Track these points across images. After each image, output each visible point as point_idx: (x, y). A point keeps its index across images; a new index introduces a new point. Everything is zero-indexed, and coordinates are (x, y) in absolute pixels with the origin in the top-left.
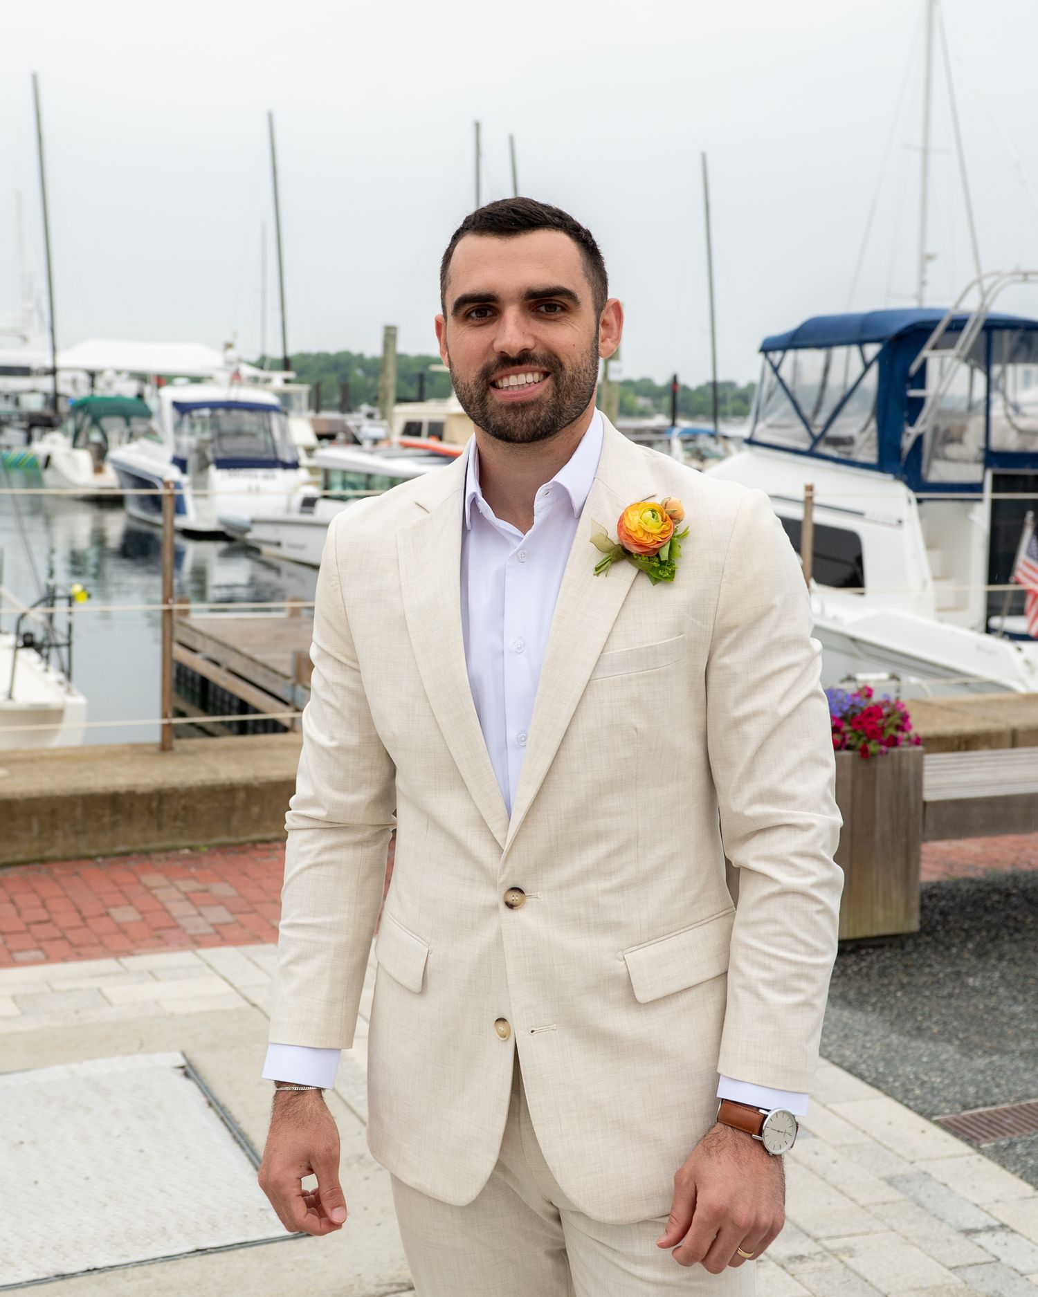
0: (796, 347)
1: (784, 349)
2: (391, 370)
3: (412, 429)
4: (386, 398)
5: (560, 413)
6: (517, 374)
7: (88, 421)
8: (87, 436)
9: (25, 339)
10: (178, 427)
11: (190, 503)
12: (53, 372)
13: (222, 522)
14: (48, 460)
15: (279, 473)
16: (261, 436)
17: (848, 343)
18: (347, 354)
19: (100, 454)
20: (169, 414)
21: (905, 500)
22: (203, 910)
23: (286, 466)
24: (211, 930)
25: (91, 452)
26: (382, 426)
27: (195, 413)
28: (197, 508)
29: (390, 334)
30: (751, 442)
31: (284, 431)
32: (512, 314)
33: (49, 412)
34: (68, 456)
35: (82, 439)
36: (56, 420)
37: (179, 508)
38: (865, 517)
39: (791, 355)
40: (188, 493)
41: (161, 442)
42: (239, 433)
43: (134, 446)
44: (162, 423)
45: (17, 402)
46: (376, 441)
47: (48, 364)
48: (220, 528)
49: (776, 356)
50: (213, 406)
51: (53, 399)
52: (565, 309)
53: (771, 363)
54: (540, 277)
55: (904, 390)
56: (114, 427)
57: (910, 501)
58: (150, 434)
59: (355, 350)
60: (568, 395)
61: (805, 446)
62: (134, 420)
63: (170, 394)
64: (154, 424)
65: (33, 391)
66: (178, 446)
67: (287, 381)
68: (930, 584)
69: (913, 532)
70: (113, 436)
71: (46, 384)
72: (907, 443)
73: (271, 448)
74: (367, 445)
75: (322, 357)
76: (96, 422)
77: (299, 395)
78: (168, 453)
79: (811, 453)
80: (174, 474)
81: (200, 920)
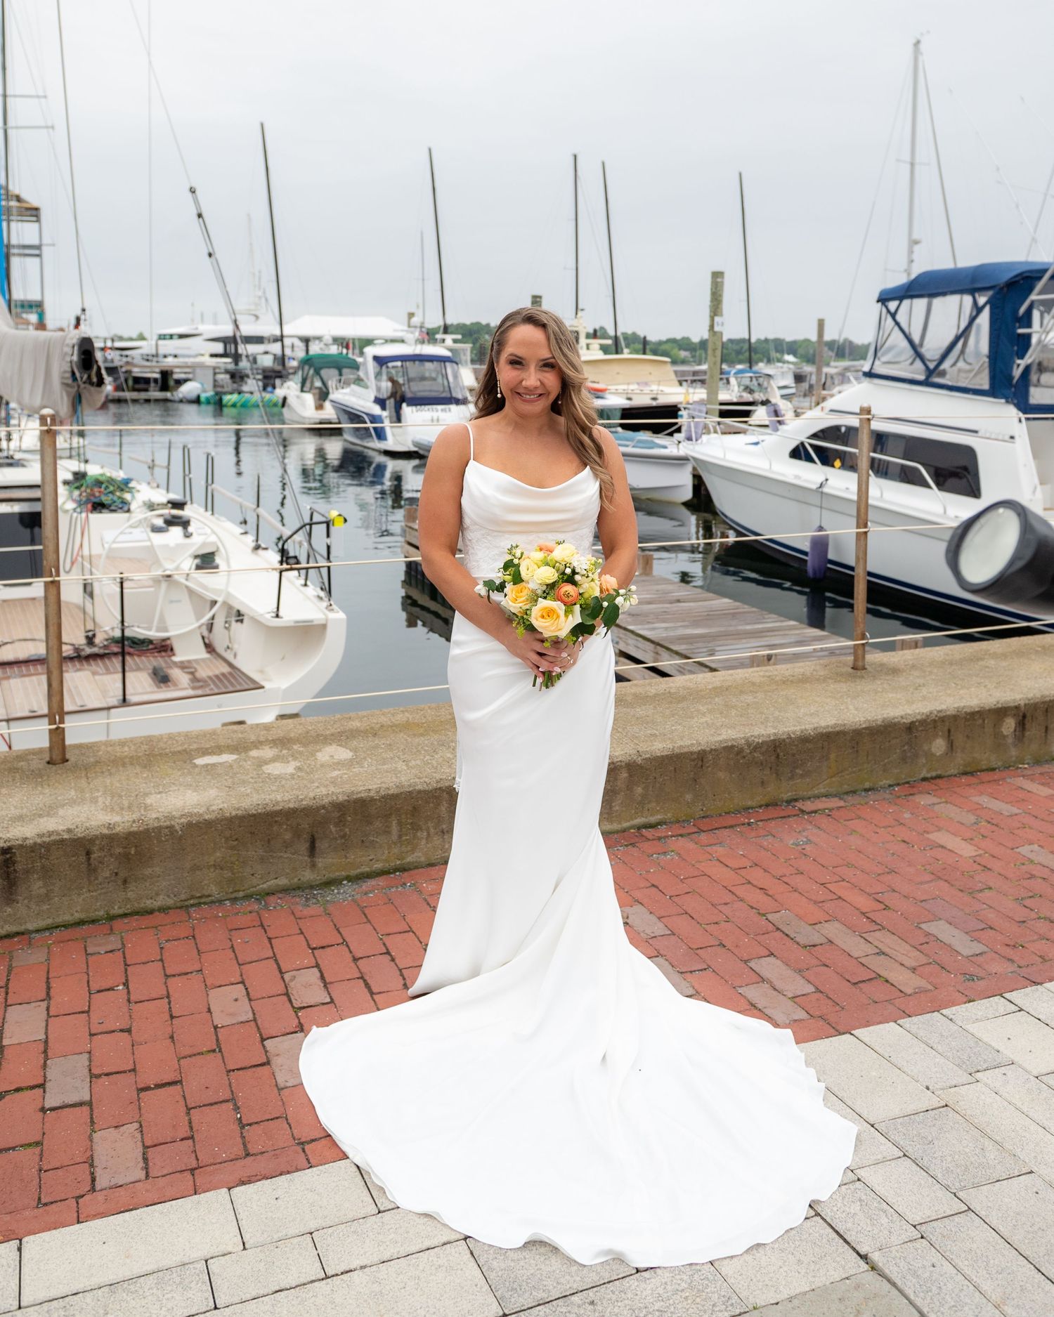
0: (912, 297)
1: (901, 299)
7: (312, 372)
8: (312, 383)
9: (257, 317)
10: (378, 375)
11: (388, 432)
12: (281, 339)
13: (415, 444)
14: (285, 399)
15: (453, 407)
16: (440, 379)
17: (961, 292)
18: (478, 324)
19: (323, 395)
20: (371, 366)
21: (1016, 420)
23: (458, 402)
25: (314, 394)
27: (390, 364)
28: (394, 435)
30: (870, 375)
31: (456, 376)
33: (279, 368)
34: (298, 397)
35: (308, 385)
36: (284, 373)
37: (380, 434)
38: (980, 434)
39: (906, 303)
40: (387, 424)
41: (366, 387)
42: (423, 379)
43: (347, 390)
44: (366, 373)
45: (255, 361)
47: (278, 333)
48: (414, 449)
49: (893, 305)
50: (404, 358)
51: (282, 359)
53: (888, 311)
55: (1015, 328)
56: (330, 375)
57: (1020, 421)
58: (359, 381)
59: (484, 322)
61: (922, 377)
62: (345, 371)
63: (370, 351)
64: (361, 373)
65: (266, 353)
66: (379, 389)
67: (455, 341)
68: (1039, 488)
69: (1022, 446)
70: (332, 384)
71: (276, 348)
72: (1017, 373)
73: (447, 389)
76: (317, 372)
77: (463, 350)
78: (371, 394)
79: (926, 383)
80: (376, 410)
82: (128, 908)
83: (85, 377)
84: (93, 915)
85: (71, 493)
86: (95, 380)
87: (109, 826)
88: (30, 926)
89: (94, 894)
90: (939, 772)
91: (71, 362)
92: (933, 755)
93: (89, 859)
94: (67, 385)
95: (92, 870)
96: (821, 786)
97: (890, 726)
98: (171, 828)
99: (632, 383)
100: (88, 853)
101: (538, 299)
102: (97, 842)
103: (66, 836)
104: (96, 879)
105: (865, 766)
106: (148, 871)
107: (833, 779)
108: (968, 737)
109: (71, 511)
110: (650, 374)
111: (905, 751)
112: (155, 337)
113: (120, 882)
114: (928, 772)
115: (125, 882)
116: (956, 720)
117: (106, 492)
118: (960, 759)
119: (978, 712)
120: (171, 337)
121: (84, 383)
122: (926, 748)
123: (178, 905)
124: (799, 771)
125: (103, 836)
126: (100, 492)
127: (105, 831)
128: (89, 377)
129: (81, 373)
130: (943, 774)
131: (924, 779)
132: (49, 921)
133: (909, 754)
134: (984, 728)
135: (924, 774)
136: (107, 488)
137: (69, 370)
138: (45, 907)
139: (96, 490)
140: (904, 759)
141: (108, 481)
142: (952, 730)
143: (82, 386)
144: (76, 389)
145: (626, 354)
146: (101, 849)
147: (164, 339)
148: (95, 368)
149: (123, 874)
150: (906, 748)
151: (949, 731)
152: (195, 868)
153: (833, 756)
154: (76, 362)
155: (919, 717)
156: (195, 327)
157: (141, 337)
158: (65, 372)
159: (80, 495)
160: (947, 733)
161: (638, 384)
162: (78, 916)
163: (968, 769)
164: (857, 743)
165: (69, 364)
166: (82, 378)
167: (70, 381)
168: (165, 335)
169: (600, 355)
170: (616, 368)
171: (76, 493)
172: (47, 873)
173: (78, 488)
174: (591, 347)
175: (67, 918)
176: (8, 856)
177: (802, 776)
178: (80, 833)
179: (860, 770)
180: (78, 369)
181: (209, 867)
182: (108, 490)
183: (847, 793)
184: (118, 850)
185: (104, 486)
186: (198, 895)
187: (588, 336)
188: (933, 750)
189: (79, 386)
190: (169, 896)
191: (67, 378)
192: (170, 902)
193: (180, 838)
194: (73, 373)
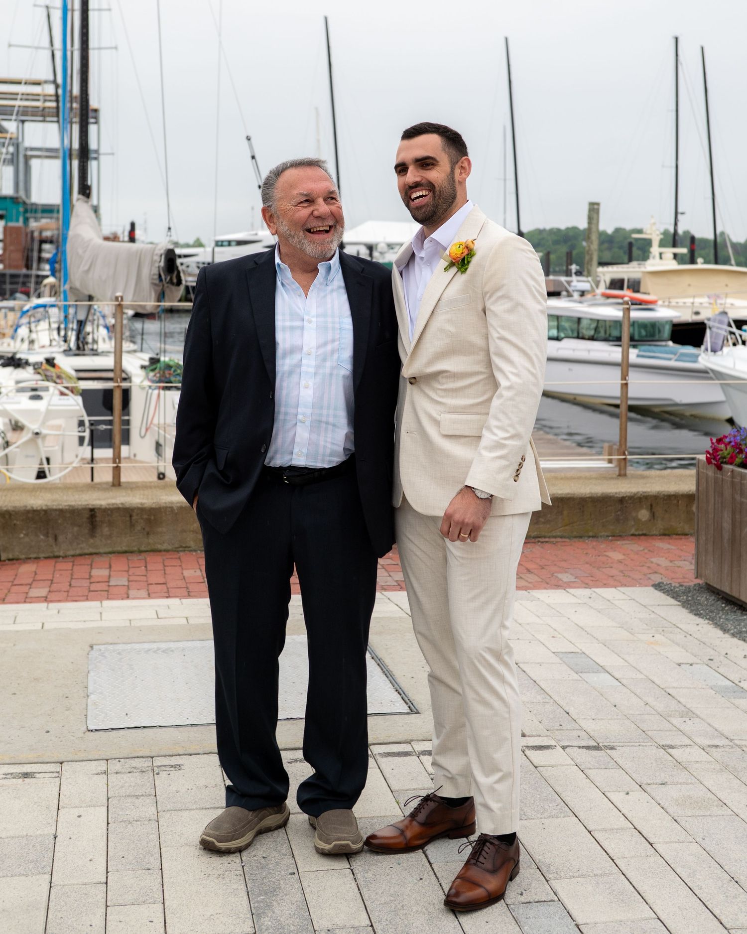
2: (594, 237)
3: (617, 284)
4: (591, 259)
5: (437, 207)
6: (416, 192)
18: (574, 229)
22: (391, 574)
24: (396, 584)
26: (588, 281)
29: (594, 210)
32: (411, 169)
46: (583, 293)
52: (433, 164)
54: (420, 153)
60: (439, 199)
74: (576, 296)
75: (555, 232)
81: (389, 578)
82: (149, 548)
83: (168, 278)
84: (131, 549)
85: (147, 374)
86: (175, 281)
87: (141, 504)
88: (101, 551)
89: (133, 538)
90: (644, 532)
91: (159, 267)
92: (639, 520)
93: (131, 519)
94: (155, 284)
95: (132, 526)
96: (558, 530)
97: (607, 498)
98: (172, 508)
99: (700, 296)
100: (131, 516)
101: (596, 207)
102: (135, 511)
103: (120, 506)
104: (134, 530)
105: (589, 522)
106: (160, 530)
107: (566, 528)
108: (666, 511)
109: (147, 388)
110: (727, 285)
111: (618, 515)
112: (213, 244)
113: (145, 533)
114: (636, 530)
115: (148, 534)
116: (656, 499)
117: (174, 374)
118: (660, 525)
119: (673, 495)
120: (229, 243)
121: (168, 283)
122: (634, 514)
123: (174, 549)
124: (542, 520)
125: (138, 508)
126: (170, 374)
127: (140, 506)
128: (171, 279)
129: (165, 275)
130: (648, 533)
131: (633, 535)
132: (110, 550)
133: (621, 518)
134: (678, 506)
135: (633, 531)
136: (175, 371)
137: (157, 273)
138: (109, 542)
139: (167, 372)
140: (617, 520)
141: (176, 366)
142: (654, 506)
143: (166, 285)
144: (161, 287)
145: (700, 265)
146: (137, 515)
147: (222, 246)
148: (175, 273)
149: (147, 529)
150: (619, 513)
151: (651, 506)
152: (183, 531)
153: (565, 512)
154: (163, 268)
155: (628, 494)
156: (254, 232)
157: (199, 244)
158: (154, 275)
159: (155, 376)
160: (649, 507)
161: (709, 297)
162: (124, 548)
163: (667, 532)
164: (583, 506)
165: (157, 269)
166: (166, 279)
167: (157, 282)
168: (222, 242)
169: (673, 265)
170: (687, 280)
171: (151, 374)
172: (111, 524)
173: (153, 370)
174: (663, 256)
175: (119, 549)
176: (93, 513)
177: (544, 523)
178: (127, 506)
179: (585, 524)
180: (164, 273)
181: (190, 531)
182: (176, 373)
183: (576, 537)
184: (145, 516)
185: (173, 369)
186: (184, 546)
187: (662, 244)
188: (640, 516)
189: (163, 286)
190: (169, 544)
191: (155, 279)
192: (170, 547)
193: (176, 514)
194: (160, 276)
